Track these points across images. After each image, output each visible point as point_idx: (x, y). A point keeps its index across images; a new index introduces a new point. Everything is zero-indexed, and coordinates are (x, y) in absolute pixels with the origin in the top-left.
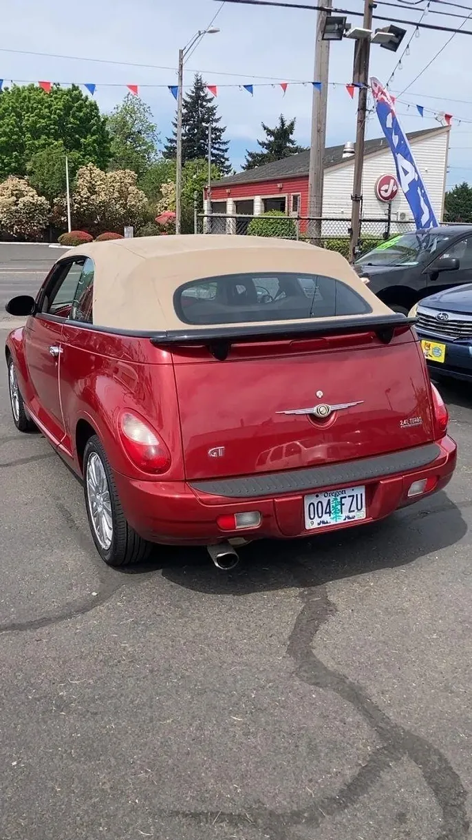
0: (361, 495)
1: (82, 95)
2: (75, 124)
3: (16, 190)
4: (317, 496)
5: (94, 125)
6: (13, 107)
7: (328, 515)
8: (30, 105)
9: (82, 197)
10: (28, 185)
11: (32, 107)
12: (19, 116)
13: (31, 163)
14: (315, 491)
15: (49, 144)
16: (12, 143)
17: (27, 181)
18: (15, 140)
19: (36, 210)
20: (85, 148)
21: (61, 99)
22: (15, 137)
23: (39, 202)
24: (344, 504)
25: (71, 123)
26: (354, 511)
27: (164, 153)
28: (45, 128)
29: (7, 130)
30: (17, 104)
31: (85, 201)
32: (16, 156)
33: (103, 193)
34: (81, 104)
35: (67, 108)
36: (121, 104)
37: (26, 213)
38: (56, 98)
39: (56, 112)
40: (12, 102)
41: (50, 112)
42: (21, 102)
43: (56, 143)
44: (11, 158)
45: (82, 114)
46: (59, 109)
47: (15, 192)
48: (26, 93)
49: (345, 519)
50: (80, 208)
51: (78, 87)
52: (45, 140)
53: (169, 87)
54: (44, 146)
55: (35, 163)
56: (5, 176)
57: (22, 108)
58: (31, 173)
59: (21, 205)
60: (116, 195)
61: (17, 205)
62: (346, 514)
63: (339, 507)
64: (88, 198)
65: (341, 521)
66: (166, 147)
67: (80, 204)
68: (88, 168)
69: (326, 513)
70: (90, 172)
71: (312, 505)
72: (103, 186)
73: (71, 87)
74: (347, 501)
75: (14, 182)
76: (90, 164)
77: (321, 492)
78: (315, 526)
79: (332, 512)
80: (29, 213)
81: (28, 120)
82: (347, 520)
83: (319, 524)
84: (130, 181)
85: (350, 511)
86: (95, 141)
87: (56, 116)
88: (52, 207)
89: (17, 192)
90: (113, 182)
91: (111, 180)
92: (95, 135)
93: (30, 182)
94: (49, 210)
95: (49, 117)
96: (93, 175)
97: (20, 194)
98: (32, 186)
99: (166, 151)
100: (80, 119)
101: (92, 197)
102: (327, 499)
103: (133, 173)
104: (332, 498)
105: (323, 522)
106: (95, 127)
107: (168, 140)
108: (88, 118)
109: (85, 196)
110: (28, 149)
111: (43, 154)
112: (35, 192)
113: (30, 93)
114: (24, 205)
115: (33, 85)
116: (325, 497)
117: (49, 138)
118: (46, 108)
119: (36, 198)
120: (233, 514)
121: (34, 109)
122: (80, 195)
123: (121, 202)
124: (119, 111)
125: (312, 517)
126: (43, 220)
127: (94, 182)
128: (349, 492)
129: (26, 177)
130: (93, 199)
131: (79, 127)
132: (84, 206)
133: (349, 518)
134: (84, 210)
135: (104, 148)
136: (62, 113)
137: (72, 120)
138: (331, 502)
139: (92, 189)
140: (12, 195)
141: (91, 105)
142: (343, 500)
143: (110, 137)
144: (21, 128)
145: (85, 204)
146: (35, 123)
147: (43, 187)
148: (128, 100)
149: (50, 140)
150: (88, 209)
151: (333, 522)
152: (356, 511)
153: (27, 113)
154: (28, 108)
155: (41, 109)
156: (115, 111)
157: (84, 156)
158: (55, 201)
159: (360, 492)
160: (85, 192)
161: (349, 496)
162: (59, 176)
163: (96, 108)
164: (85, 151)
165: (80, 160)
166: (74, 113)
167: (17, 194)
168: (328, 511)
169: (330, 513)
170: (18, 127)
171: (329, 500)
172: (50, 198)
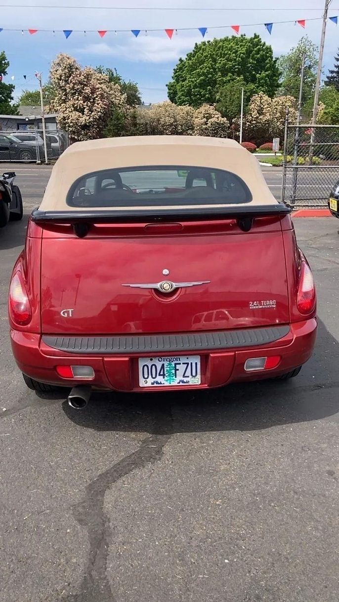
0: (196, 363)
1: (261, 42)
2: (253, 64)
3: (207, 114)
4: (151, 360)
5: (268, 63)
6: (211, 55)
7: (162, 377)
8: (223, 52)
9: (252, 117)
10: (216, 110)
11: (224, 54)
12: (215, 61)
13: (219, 94)
14: (151, 354)
15: (233, 80)
16: (208, 80)
17: (215, 107)
18: (210, 78)
19: (219, 128)
20: (259, 82)
21: (244, 45)
22: (210, 76)
23: (222, 122)
24: (178, 370)
25: (250, 63)
26: (188, 377)
27: (325, 82)
28: (231, 68)
29: (205, 71)
30: (214, 52)
31: (255, 120)
32: (210, 89)
33: (268, 114)
34: (259, 49)
35: (249, 52)
36: (296, 46)
37: (213, 130)
38: (241, 46)
39: (240, 55)
40: (211, 51)
41: (236, 56)
42: (217, 50)
43: (238, 78)
44: (206, 91)
45: (258, 56)
46: (242, 53)
47: (206, 115)
48: (221, 44)
49: (179, 383)
50: (250, 126)
51: (259, 36)
52: (230, 77)
53: (265, 25)
54: (229, 81)
55: (222, 93)
56: (200, 104)
57: (217, 55)
58: (218, 101)
59: (209, 124)
60: (278, 114)
61: (207, 124)
62: (180, 377)
63: (173, 371)
64: (257, 118)
65: (175, 383)
66: (328, 77)
67: (250, 123)
68: (259, 96)
69: (160, 375)
70: (261, 99)
71: (146, 367)
72: (269, 109)
73: (253, 36)
74: (181, 368)
75: (206, 108)
76: (261, 92)
77: (155, 357)
78: (149, 384)
79: (167, 375)
80: (215, 130)
81: (220, 63)
82: (181, 384)
83: (152, 384)
84: (289, 104)
85: (184, 376)
86: (267, 76)
87: (240, 59)
88: (231, 125)
89: (208, 115)
90: (276, 105)
91: (275, 104)
92: (267, 71)
93: (217, 107)
94: (229, 127)
95: (235, 60)
96: (263, 100)
97: (209, 117)
98: (218, 111)
99: (327, 80)
100: (258, 60)
101: (260, 117)
102: (162, 363)
103: (292, 98)
104: (166, 363)
105: (157, 383)
106: (268, 65)
107: (330, 71)
108: (263, 59)
109: (255, 116)
110: (219, 84)
111: (228, 86)
112: (220, 115)
113: (224, 43)
114: (211, 124)
115: (228, 37)
116: (159, 361)
117: (233, 75)
118: (233, 53)
119: (219, 119)
120: (69, 366)
121: (225, 55)
122: (251, 116)
123: (281, 120)
124: (294, 51)
125: (146, 376)
126: (224, 134)
127: (262, 106)
128: (183, 360)
129: (215, 104)
130: (261, 119)
131: (256, 65)
132: (254, 124)
133: (183, 382)
134: (254, 127)
135: (274, 80)
136: (244, 56)
137: (251, 61)
138: (165, 366)
139: (260, 112)
140: (204, 117)
141: (267, 48)
142: (177, 365)
143: (279, 72)
144: (215, 69)
145: (255, 122)
146: (225, 64)
147: (226, 111)
148: (302, 43)
149: (234, 77)
150: (256, 126)
151: (167, 384)
152: (191, 377)
153: (220, 58)
154: (221, 53)
155: (230, 54)
156: (290, 52)
157: (258, 87)
158: (233, 121)
159: (196, 360)
160: (255, 114)
161: (183, 363)
162: (237, 102)
163: (271, 51)
164: (258, 84)
165: (254, 90)
166: (253, 56)
167: (207, 116)
168: (162, 373)
169: (164, 375)
170: (213, 68)
171: (163, 365)
172: (230, 119)
